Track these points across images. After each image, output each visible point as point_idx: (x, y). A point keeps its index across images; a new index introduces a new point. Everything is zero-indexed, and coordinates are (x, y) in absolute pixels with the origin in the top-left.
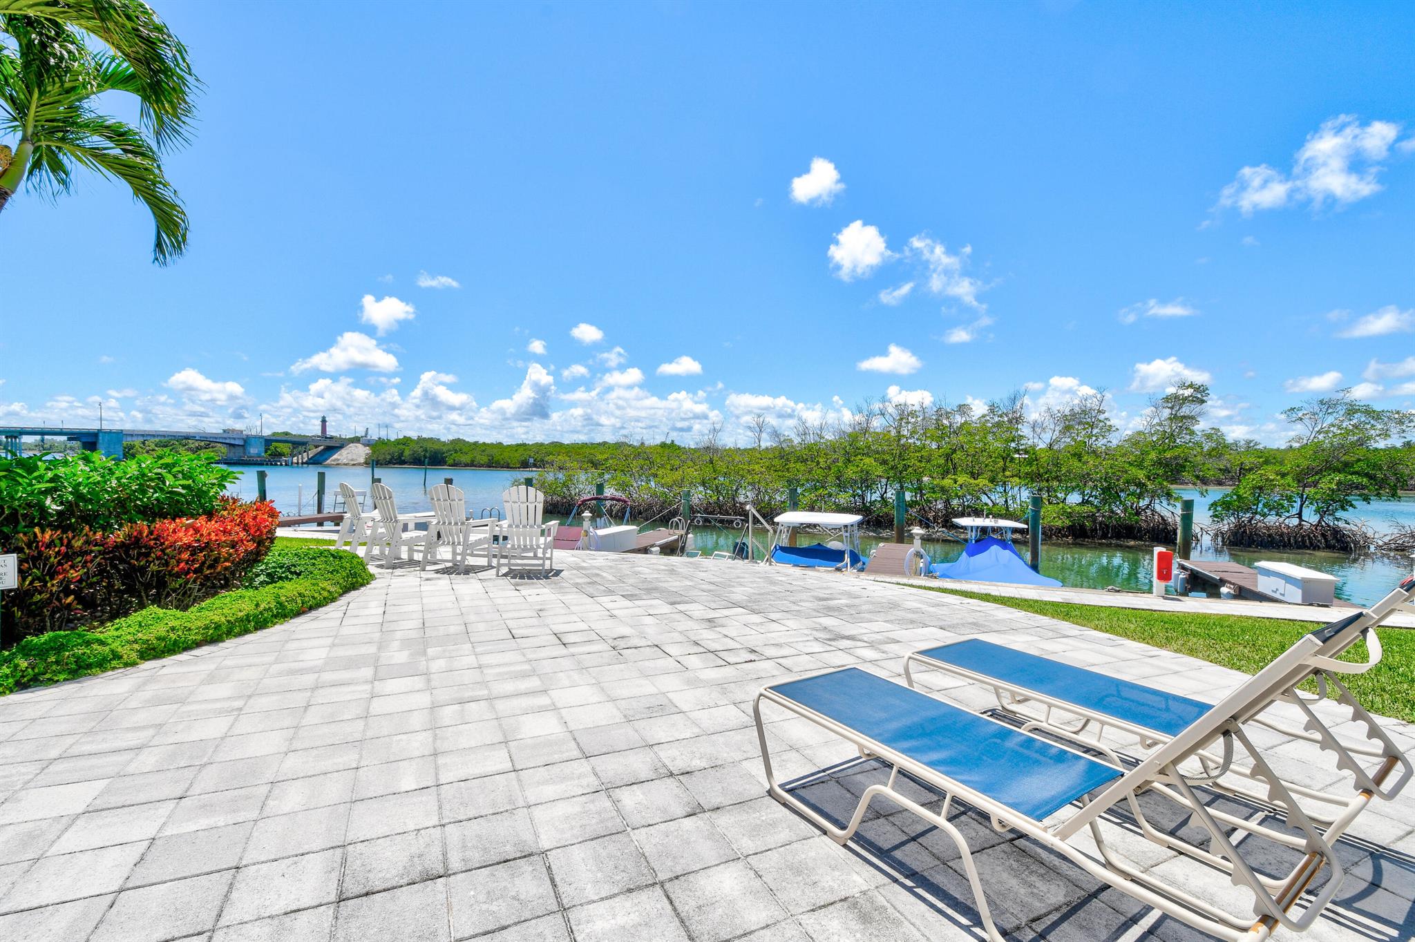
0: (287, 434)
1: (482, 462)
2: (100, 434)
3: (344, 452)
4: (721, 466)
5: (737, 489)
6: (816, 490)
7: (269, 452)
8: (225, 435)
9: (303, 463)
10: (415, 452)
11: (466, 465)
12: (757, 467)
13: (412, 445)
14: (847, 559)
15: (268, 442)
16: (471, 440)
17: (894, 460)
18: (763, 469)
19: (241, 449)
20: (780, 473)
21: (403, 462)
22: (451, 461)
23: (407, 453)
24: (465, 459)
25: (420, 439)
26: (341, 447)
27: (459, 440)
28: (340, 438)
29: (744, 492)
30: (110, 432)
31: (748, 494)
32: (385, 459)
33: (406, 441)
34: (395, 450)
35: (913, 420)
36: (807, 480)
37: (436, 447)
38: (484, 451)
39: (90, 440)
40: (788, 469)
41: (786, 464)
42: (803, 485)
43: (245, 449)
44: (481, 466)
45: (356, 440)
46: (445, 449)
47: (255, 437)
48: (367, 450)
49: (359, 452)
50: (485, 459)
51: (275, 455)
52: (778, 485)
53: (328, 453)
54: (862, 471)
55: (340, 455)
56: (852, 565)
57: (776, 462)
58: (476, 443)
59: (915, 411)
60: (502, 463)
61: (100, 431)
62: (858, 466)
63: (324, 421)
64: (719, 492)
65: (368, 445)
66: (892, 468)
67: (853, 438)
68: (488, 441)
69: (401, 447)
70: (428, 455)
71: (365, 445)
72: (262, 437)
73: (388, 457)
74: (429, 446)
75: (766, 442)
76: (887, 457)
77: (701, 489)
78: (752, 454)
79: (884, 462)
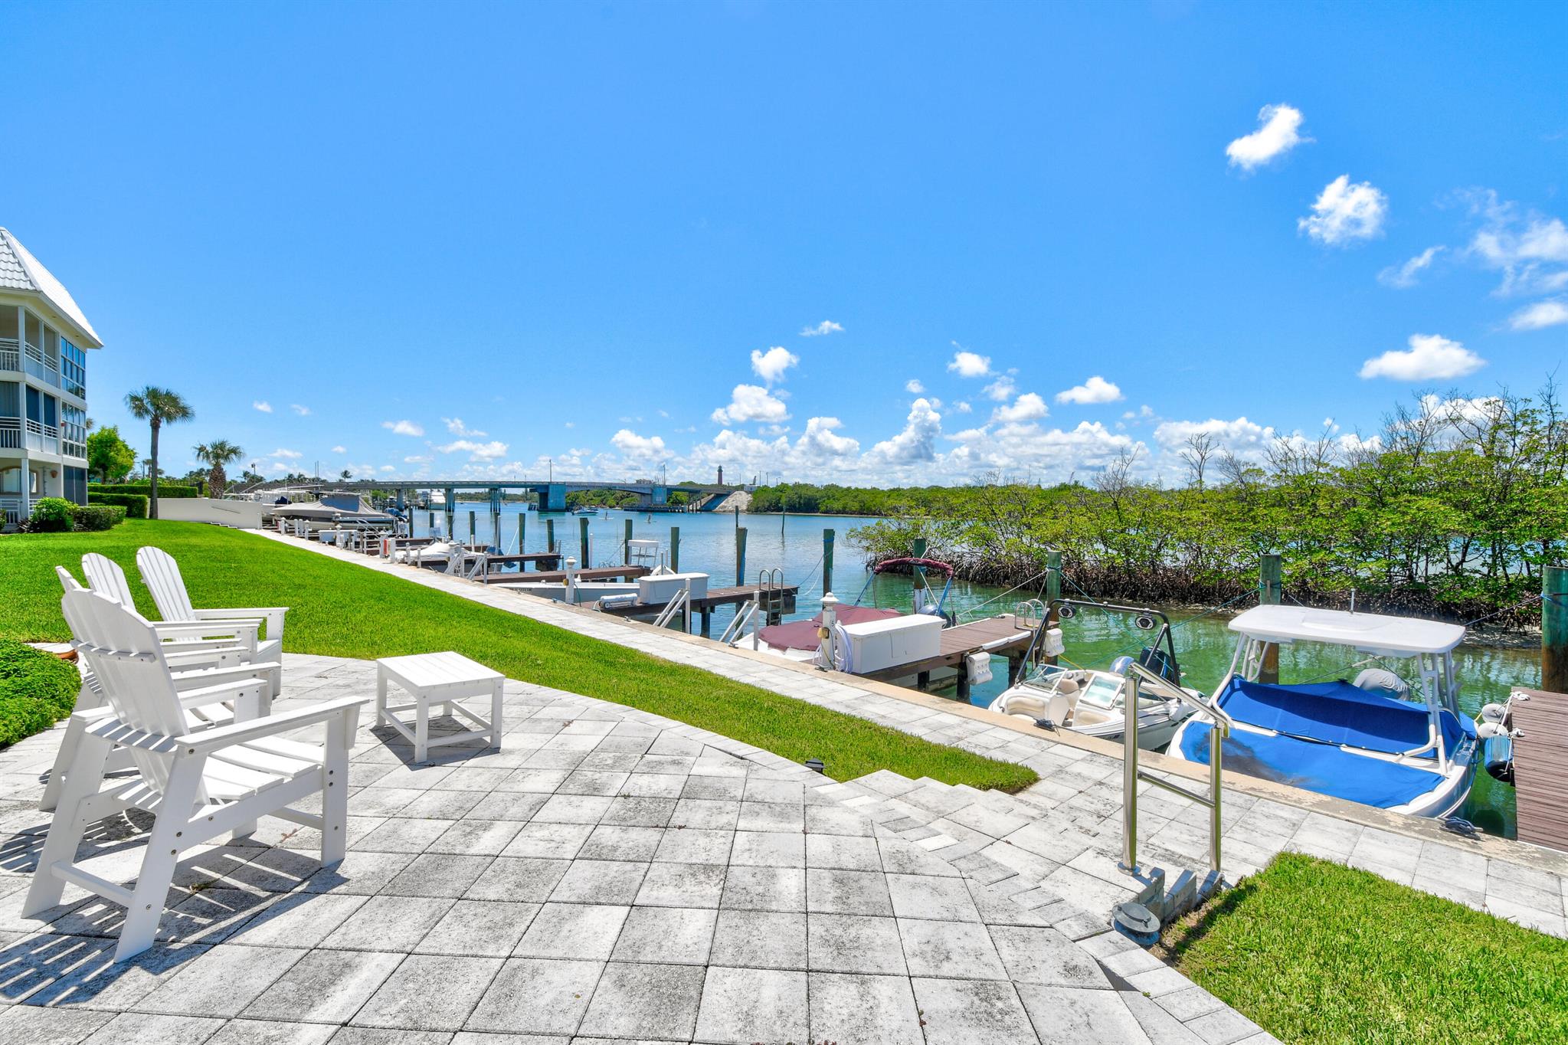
0: (691, 483)
1: (854, 509)
2: (550, 487)
3: (730, 499)
4: (1134, 514)
5: (1159, 547)
6: (1312, 553)
7: (671, 500)
8: (639, 486)
9: (697, 510)
10: (790, 499)
11: (838, 512)
12: (1195, 515)
13: (788, 491)
14: (1435, 738)
15: (670, 490)
16: (845, 485)
17: (1487, 501)
18: (1207, 518)
19: (649, 497)
20: (1238, 525)
21: (780, 509)
22: (823, 508)
23: (783, 500)
24: (837, 506)
25: (797, 486)
26: (728, 495)
27: (833, 485)
28: (729, 487)
29: (1171, 552)
30: (557, 484)
31: (1180, 556)
32: (763, 506)
33: (782, 488)
34: (773, 497)
35: (1527, 428)
36: (1293, 537)
37: (809, 493)
38: (856, 497)
39: (543, 491)
40: (1253, 518)
41: (1250, 510)
42: (1283, 544)
43: (652, 498)
44: (852, 513)
45: (741, 488)
46: (818, 495)
47: (660, 486)
48: (749, 497)
49: (742, 499)
50: (856, 506)
51: (676, 503)
52: (1236, 543)
53: (717, 501)
54: (1413, 521)
55: (727, 502)
56: (1449, 754)
57: (1231, 506)
58: (849, 488)
59: (1533, 412)
60: (874, 509)
61: (550, 483)
62: (1404, 514)
63: (720, 471)
64: (1128, 553)
65: (750, 493)
66: (1483, 517)
67: (1390, 464)
68: (861, 486)
69: (779, 494)
70: (802, 501)
71: (748, 492)
72: (664, 486)
73: (767, 504)
74: (803, 492)
75: (1213, 479)
76: (1469, 496)
77: (1100, 546)
78: (1189, 498)
79: (1463, 506)
